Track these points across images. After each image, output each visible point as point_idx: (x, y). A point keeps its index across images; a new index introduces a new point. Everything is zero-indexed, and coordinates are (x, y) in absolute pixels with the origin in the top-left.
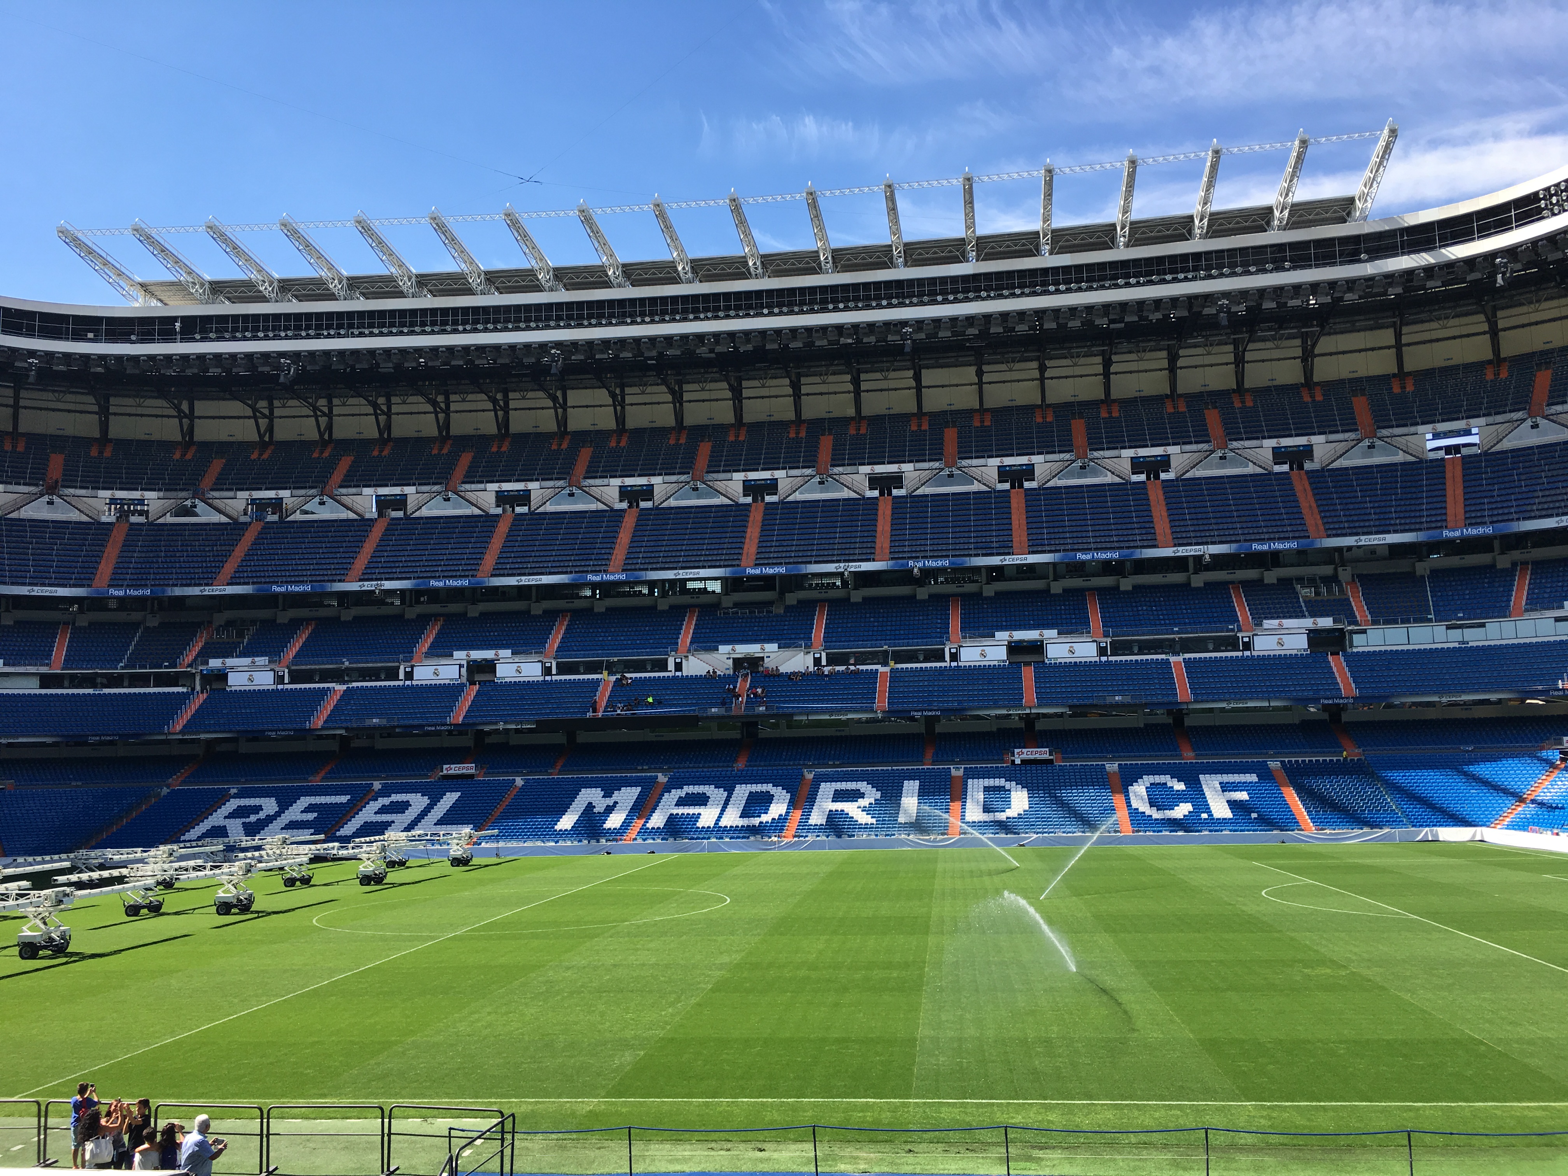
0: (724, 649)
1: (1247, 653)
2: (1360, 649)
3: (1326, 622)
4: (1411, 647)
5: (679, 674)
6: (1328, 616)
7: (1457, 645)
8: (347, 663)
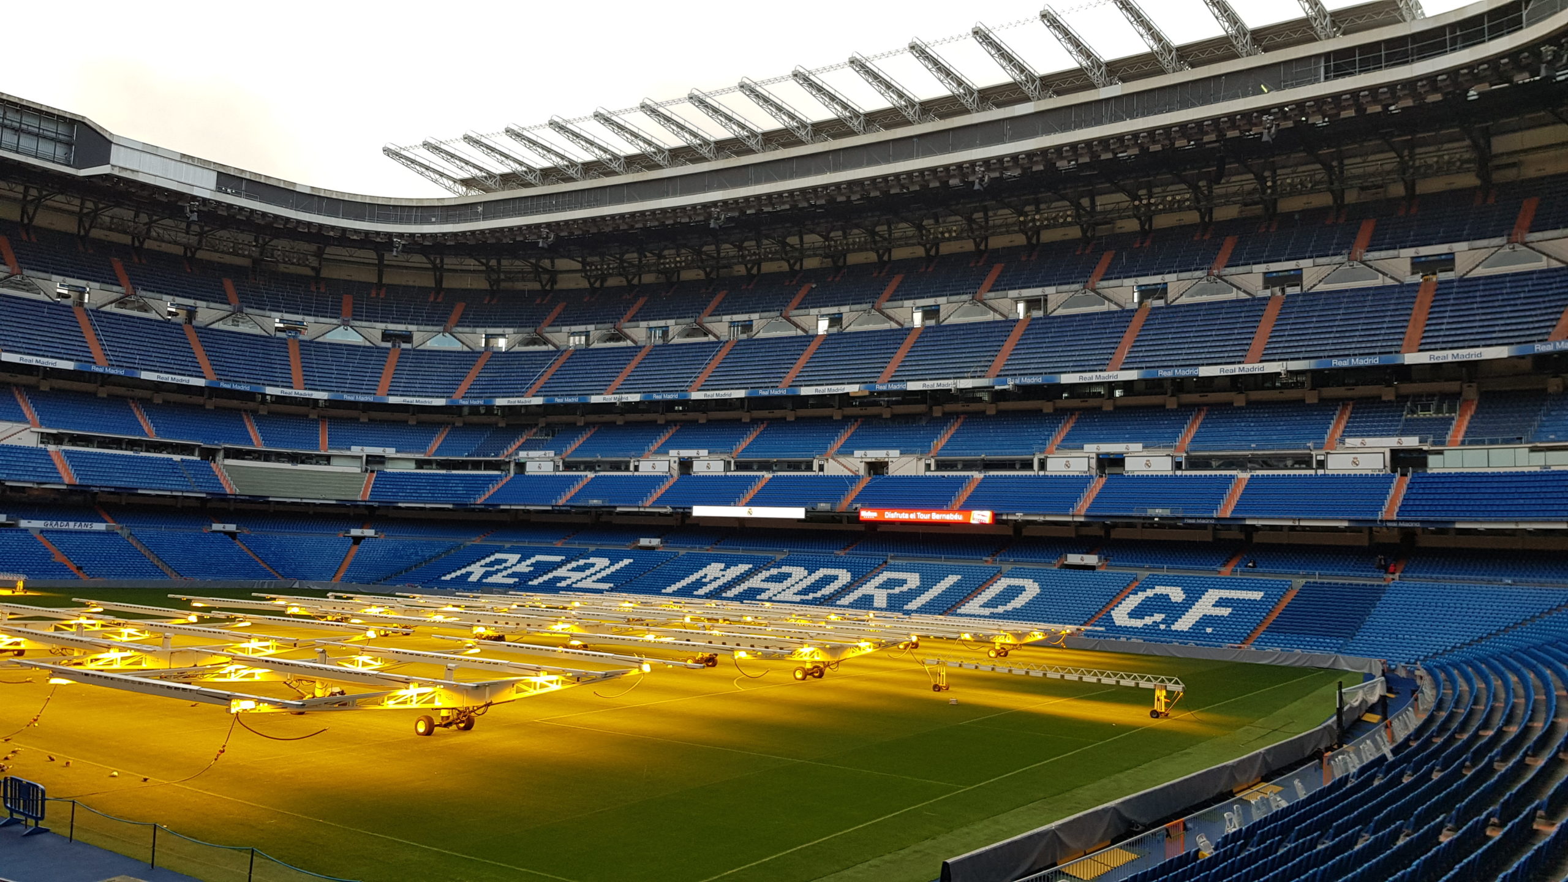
0: (858, 453)
1: (1320, 472)
2: (1435, 471)
3: (1411, 442)
4: (1489, 470)
5: (821, 473)
6: (1414, 435)
7: (1538, 469)
8: (599, 458)
